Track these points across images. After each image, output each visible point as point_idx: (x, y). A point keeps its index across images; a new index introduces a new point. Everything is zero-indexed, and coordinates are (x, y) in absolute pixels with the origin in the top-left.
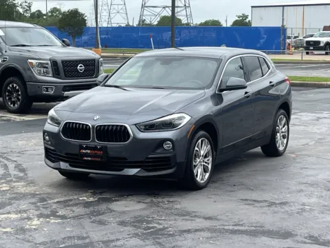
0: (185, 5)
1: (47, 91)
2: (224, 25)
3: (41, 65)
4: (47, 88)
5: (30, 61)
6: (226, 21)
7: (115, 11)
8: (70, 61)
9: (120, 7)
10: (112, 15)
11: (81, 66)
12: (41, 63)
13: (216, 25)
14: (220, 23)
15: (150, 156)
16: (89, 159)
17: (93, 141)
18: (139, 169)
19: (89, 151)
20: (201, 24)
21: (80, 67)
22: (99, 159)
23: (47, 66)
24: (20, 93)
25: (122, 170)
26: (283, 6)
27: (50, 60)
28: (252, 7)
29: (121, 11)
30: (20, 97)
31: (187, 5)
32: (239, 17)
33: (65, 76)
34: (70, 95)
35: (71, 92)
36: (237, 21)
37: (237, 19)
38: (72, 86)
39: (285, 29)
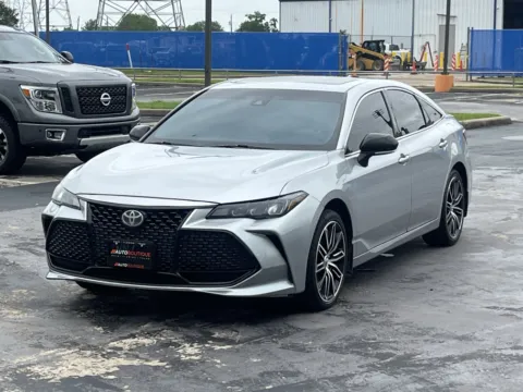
1: (53, 137)
3: (44, 94)
4: (53, 133)
5: (23, 87)
6: (231, 23)
8: (88, 88)
11: (106, 96)
12: (43, 91)
14: (219, 26)
21: (105, 98)
23: (52, 95)
24: (5, 140)
27: (57, 86)
30: (6, 148)
32: (250, 17)
33: (82, 112)
34: (90, 144)
35: (91, 139)
36: (246, 23)
37: (247, 19)
38: (93, 129)
39: (346, 37)
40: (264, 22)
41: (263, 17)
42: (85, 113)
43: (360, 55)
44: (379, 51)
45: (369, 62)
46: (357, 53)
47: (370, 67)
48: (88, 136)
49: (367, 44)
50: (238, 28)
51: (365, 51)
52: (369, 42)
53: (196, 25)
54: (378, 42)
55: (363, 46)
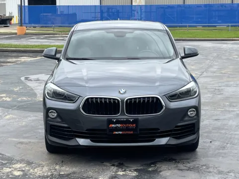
15: (179, 124)
16: (121, 133)
17: (123, 114)
18: (168, 138)
19: (119, 125)
22: (132, 132)
25: (153, 140)
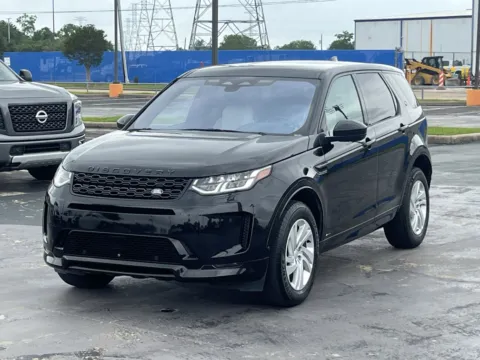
0: (258, 19)
2: (319, 48)
6: (321, 42)
7: (157, 29)
9: (166, 22)
10: (154, 35)
11: (42, 114)
13: (307, 48)
14: (312, 45)
20: (285, 47)
21: (41, 116)
26: (402, 20)
28: (356, 21)
29: (167, 29)
31: (261, 19)
32: (339, 37)
33: (15, 129)
34: (23, 162)
35: (25, 156)
36: (335, 42)
37: (336, 39)
38: (27, 146)
39: (401, 54)
40: (352, 41)
41: (351, 36)
42: (18, 130)
43: (419, 70)
44: (437, 67)
45: (428, 77)
46: (417, 69)
47: (429, 82)
48: (22, 154)
49: (427, 61)
50: (329, 47)
51: (424, 67)
52: (428, 59)
53: (291, 44)
54: (436, 58)
55: (423, 62)
